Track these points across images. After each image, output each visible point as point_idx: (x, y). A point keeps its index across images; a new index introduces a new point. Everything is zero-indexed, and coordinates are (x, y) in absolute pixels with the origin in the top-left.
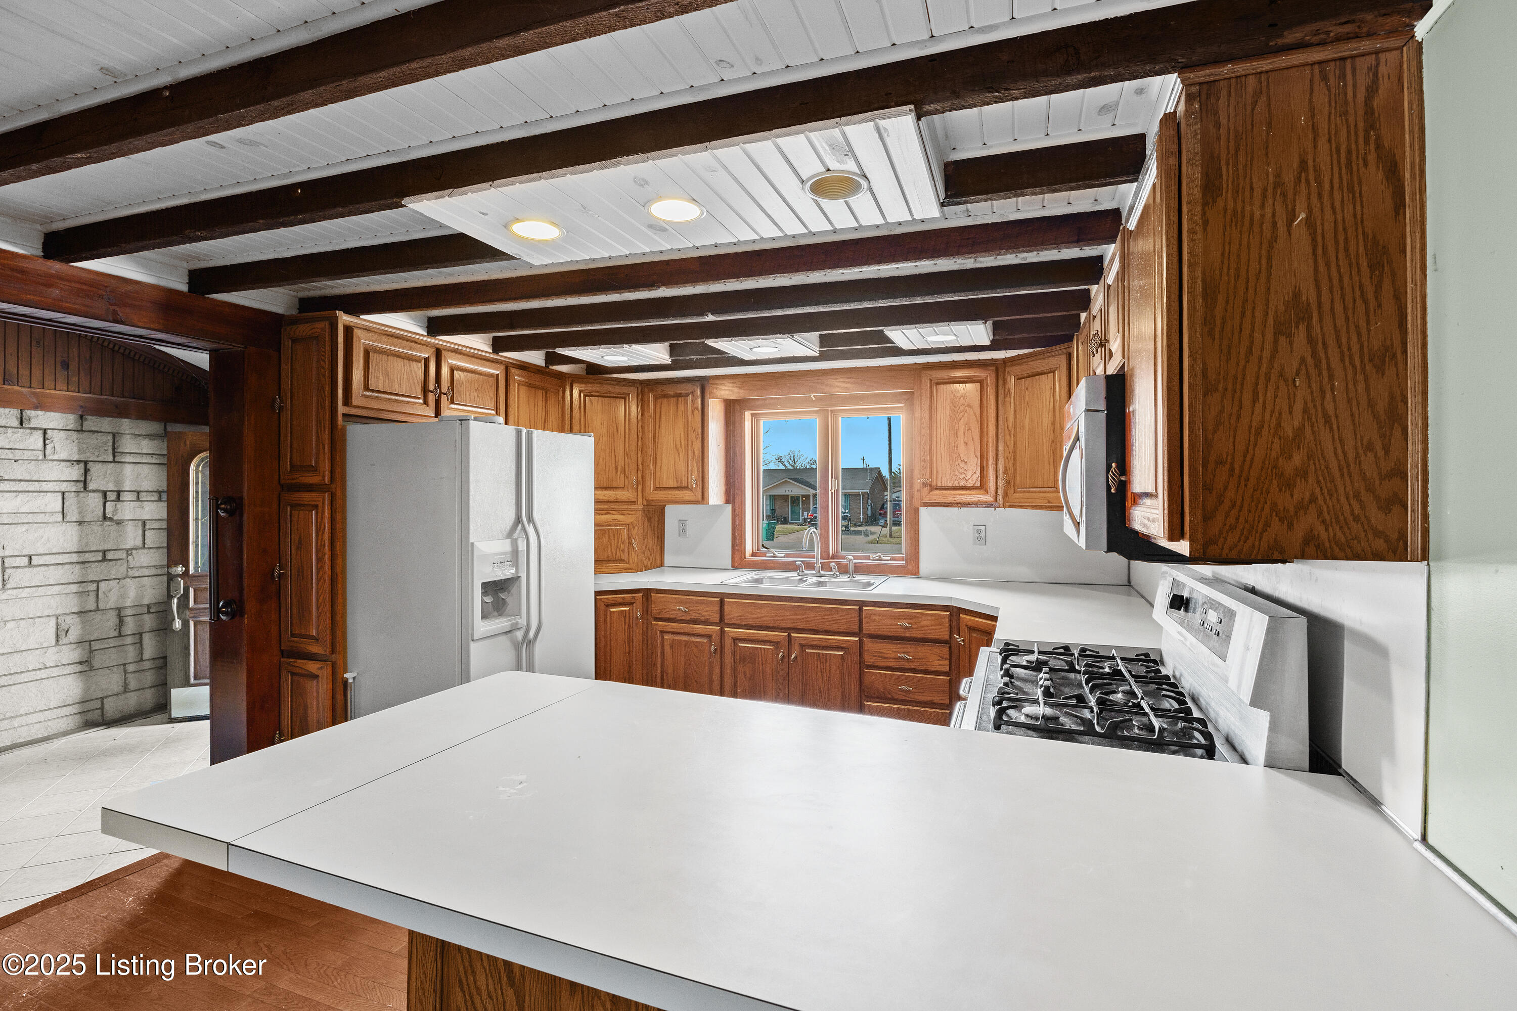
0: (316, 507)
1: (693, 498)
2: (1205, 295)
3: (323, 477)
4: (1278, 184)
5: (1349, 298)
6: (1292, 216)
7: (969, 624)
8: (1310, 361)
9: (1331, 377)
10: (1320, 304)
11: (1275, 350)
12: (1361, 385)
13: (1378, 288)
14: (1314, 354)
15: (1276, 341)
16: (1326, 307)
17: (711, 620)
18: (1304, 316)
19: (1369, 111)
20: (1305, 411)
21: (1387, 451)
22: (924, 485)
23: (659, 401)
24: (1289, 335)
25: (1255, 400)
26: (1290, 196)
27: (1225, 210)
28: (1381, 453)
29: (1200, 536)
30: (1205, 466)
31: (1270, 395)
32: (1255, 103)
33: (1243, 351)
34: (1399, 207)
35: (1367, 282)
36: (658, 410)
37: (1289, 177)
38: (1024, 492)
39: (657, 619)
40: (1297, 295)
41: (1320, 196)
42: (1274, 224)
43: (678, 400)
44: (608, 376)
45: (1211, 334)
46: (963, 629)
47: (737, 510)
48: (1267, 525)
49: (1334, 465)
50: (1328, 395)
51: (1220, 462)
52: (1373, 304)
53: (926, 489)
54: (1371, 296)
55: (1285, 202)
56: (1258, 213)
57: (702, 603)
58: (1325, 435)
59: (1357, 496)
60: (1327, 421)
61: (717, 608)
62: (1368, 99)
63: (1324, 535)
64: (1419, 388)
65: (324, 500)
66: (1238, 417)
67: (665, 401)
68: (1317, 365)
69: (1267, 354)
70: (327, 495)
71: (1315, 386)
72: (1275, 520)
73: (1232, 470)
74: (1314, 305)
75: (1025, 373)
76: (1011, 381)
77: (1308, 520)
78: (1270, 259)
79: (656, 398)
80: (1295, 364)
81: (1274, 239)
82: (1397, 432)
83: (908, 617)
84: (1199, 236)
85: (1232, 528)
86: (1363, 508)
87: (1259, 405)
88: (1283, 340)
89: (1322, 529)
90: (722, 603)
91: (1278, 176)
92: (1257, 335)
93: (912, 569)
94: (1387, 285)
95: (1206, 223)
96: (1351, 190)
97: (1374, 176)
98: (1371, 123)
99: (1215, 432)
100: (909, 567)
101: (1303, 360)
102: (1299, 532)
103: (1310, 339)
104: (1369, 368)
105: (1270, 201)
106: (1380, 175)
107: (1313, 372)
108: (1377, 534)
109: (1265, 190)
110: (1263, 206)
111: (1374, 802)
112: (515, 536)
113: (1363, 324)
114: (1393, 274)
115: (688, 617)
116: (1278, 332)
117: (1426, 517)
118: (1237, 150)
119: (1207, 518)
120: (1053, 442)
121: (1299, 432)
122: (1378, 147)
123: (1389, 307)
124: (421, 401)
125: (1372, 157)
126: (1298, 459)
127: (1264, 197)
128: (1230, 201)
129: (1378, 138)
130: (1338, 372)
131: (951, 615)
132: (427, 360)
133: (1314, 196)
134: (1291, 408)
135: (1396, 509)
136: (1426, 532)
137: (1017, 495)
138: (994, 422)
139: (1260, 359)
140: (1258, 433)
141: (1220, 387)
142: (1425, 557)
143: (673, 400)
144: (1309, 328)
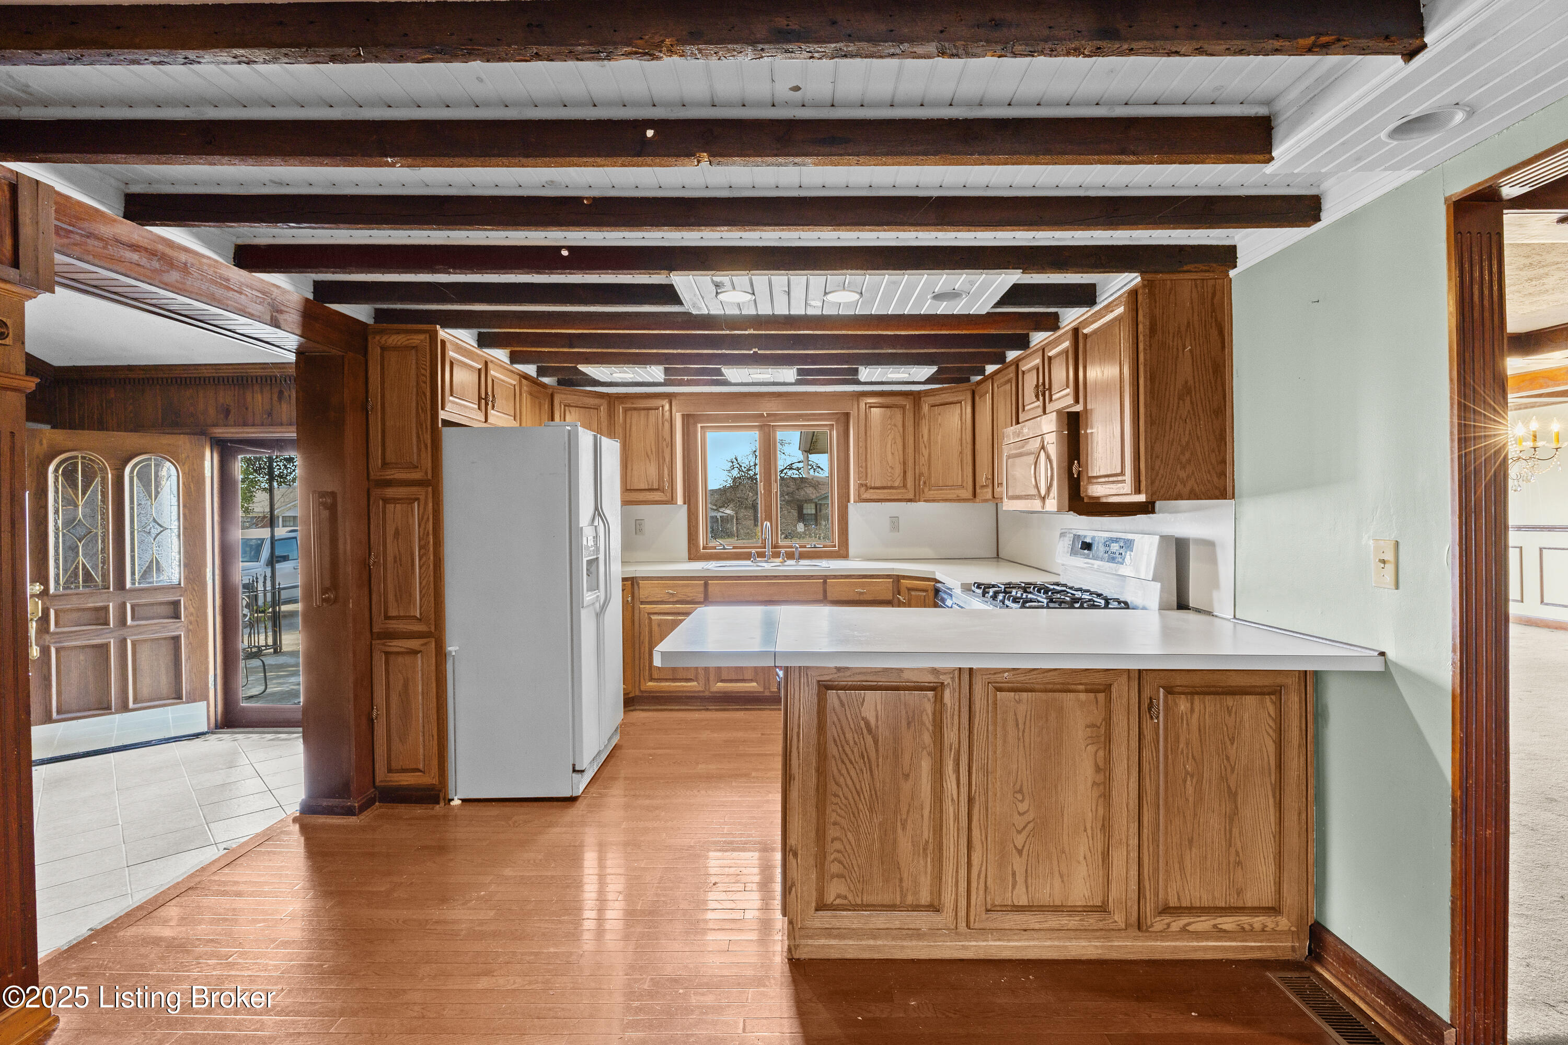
0: (418, 499)
1: (664, 498)
2: (1151, 379)
3: (426, 473)
4: (1179, 332)
5: (1205, 385)
6: (1184, 348)
7: (909, 586)
8: (1191, 412)
9: (1199, 419)
10: (1195, 387)
11: (1178, 407)
12: (1210, 423)
13: (1216, 382)
14: (1193, 409)
15: (1179, 403)
16: (1197, 389)
17: (697, 600)
18: (1189, 392)
19: (1213, 304)
20: (1190, 434)
21: (1219, 451)
22: (861, 485)
23: (629, 413)
24: (1184, 400)
25: (1171, 429)
26: (1183, 338)
27: (1159, 340)
28: (1217, 453)
29: (1150, 491)
30: (1151, 458)
31: (1176, 426)
32: (1170, 293)
33: (1166, 405)
34: (1223, 347)
35: (1212, 379)
36: (628, 421)
37: (1183, 329)
38: (938, 490)
39: (642, 603)
40: (1186, 382)
41: (1195, 340)
42: (1178, 349)
43: (648, 413)
44: (581, 388)
45: (1153, 398)
46: (903, 590)
47: (693, 509)
48: (1176, 485)
49: (1200, 458)
50: (1198, 427)
51: (1157, 457)
52: (1214, 388)
53: (863, 489)
54: (1213, 384)
55: (1181, 340)
56: (1171, 343)
57: (687, 586)
58: (1197, 444)
59: (1209, 472)
60: (1198, 438)
61: (702, 589)
62: (1212, 299)
63: (1197, 489)
64: (1231, 425)
65: (427, 492)
66: (1164, 436)
67: (635, 413)
68: (1194, 414)
69: (1175, 408)
70: (430, 489)
71: (1194, 423)
72: (1179, 483)
73: (1162, 460)
74: (1193, 387)
75: (938, 402)
76: (925, 408)
77: (1191, 483)
78: (1176, 365)
79: (626, 411)
80: (1186, 413)
81: (1177, 357)
82: (1223, 442)
83: (862, 585)
84: (1148, 351)
85: (1162, 487)
86: (1211, 477)
87: (1172, 431)
88: (1181, 402)
89: (1196, 486)
90: (706, 585)
91: (1179, 328)
92: (1171, 399)
93: (843, 553)
94: (1219, 379)
95: (1151, 346)
96: (1206, 338)
97: (1214, 332)
98: (1213, 311)
99: (1155, 443)
100: (841, 552)
101: (1189, 411)
102: (1188, 488)
103: (1192, 403)
104: (1213, 416)
105: (1176, 339)
106: (1216, 332)
107: (1193, 418)
108: (1216, 488)
109: (1174, 333)
110: (1173, 341)
111: (1210, 613)
112: (596, 523)
113: (1210, 397)
114: (1221, 377)
115: (675, 599)
116: (1179, 399)
117: (1233, 480)
118: (1163, 313)
119: (1153, 483)
120: (961, 453)
121: (1188, 443)
122: (1216, 320)
123: (1220, 388)
124: (476, 407)
125: (1214, 324)
126: (1187, 455)
127: (1174, 337)
128: (1161, 336)
129: (1216, 316)
130: (1202, 417)
131: (893, 582)
132: (480, 370)
133: (1193, 339)
134: (1184, 432)
135: (1223, 477)
136: (1234, 486)
137: (932, 492)
138: (913, 438)
139: (1173, 410)
140: (1172, 444)
141: (1157, 422)
142: (1233, 497)
143: (643, 413)
144: (1191, 396)
